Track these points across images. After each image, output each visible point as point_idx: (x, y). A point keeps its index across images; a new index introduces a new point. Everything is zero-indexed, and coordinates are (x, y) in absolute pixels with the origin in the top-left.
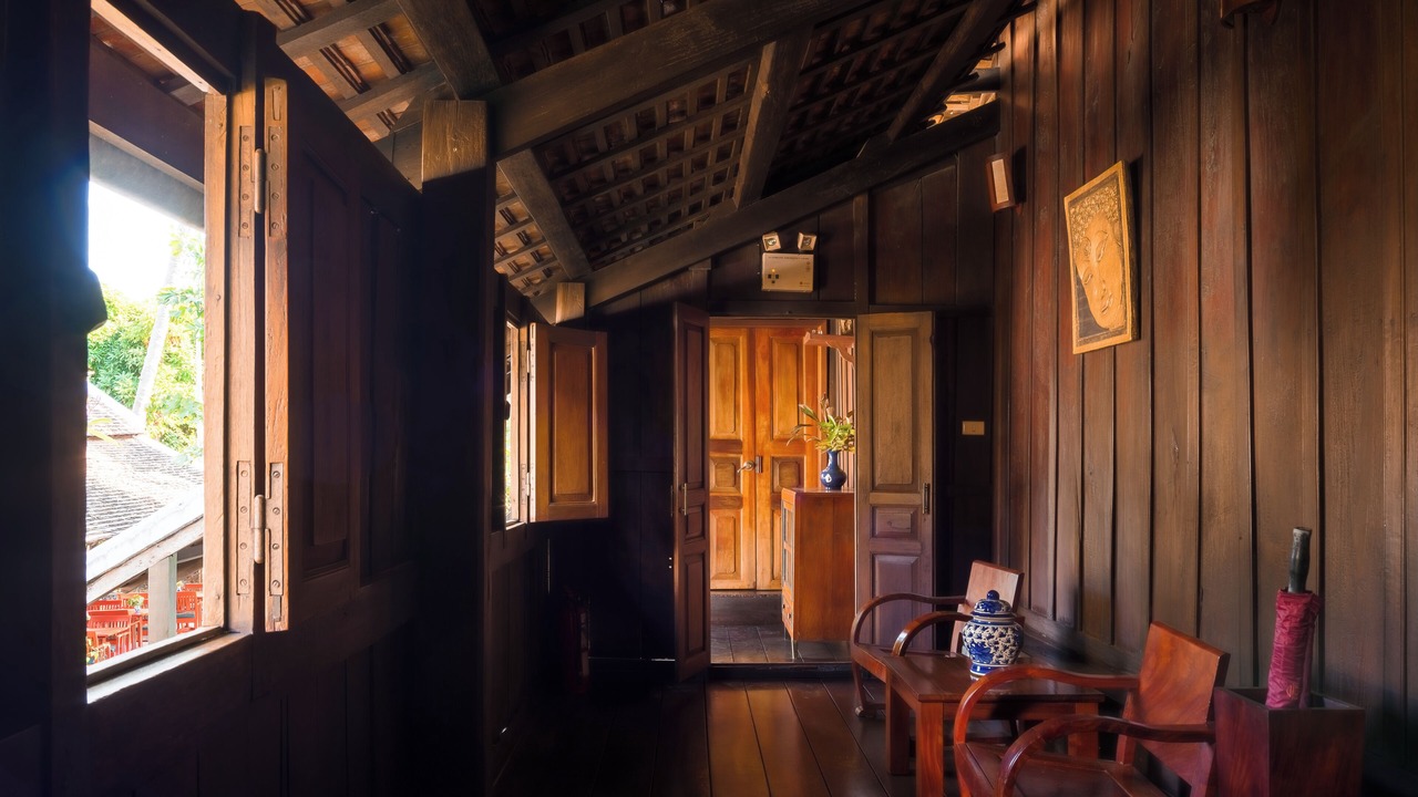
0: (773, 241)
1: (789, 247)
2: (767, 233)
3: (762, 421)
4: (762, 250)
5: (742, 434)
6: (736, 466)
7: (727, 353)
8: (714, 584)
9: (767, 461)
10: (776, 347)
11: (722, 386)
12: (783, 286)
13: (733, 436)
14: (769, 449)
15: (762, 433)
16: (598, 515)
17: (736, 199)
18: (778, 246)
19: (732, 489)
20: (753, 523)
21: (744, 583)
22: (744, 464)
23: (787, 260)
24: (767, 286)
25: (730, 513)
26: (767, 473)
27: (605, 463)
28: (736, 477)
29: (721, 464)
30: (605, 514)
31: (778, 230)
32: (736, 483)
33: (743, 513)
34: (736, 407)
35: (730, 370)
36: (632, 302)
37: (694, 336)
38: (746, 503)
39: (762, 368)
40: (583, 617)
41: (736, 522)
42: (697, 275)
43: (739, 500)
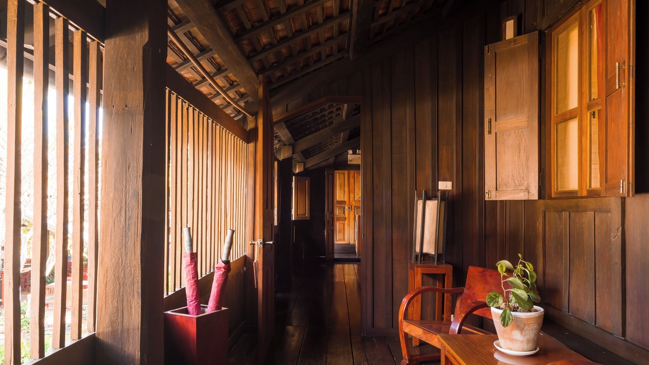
0: (350, 152)
1: (354, 153)
2: (349, 150)
3: (352, 196)
4: (348, 154)
5: (346, 199)
6: (344, 208)
7: (342, 176)
8: (336, 242)
9: (353, 207)
10: (356, 174)
11: (340, 186)
12: (353, 163)
13: (343, 200)
14: (354, 204)
15: (352, 199)
16: (307, 219)
17: (341, 141)
18: (352, 153)
19: (343, 215)
20: (349, 225)
21: (346, 242)
22: (346, 208)
23: (354, 156)
24: (349, 163)
25: (342, 222)
26: (353, 210)
27: (309, 207)
28: (344, 211)
29: (340, 208)
30: (309, 219)
31: (352, 149)
32: (344, 213)
33: (346, 222)
34: (344, 192)
35: (343, 181)
36: (316, 167)
37: (330, 176)
38: (347, 219)
39: (352, 180)
40: (303, 245)
41: (344, 224)
42: (332, 160)
43: (345, 218)
